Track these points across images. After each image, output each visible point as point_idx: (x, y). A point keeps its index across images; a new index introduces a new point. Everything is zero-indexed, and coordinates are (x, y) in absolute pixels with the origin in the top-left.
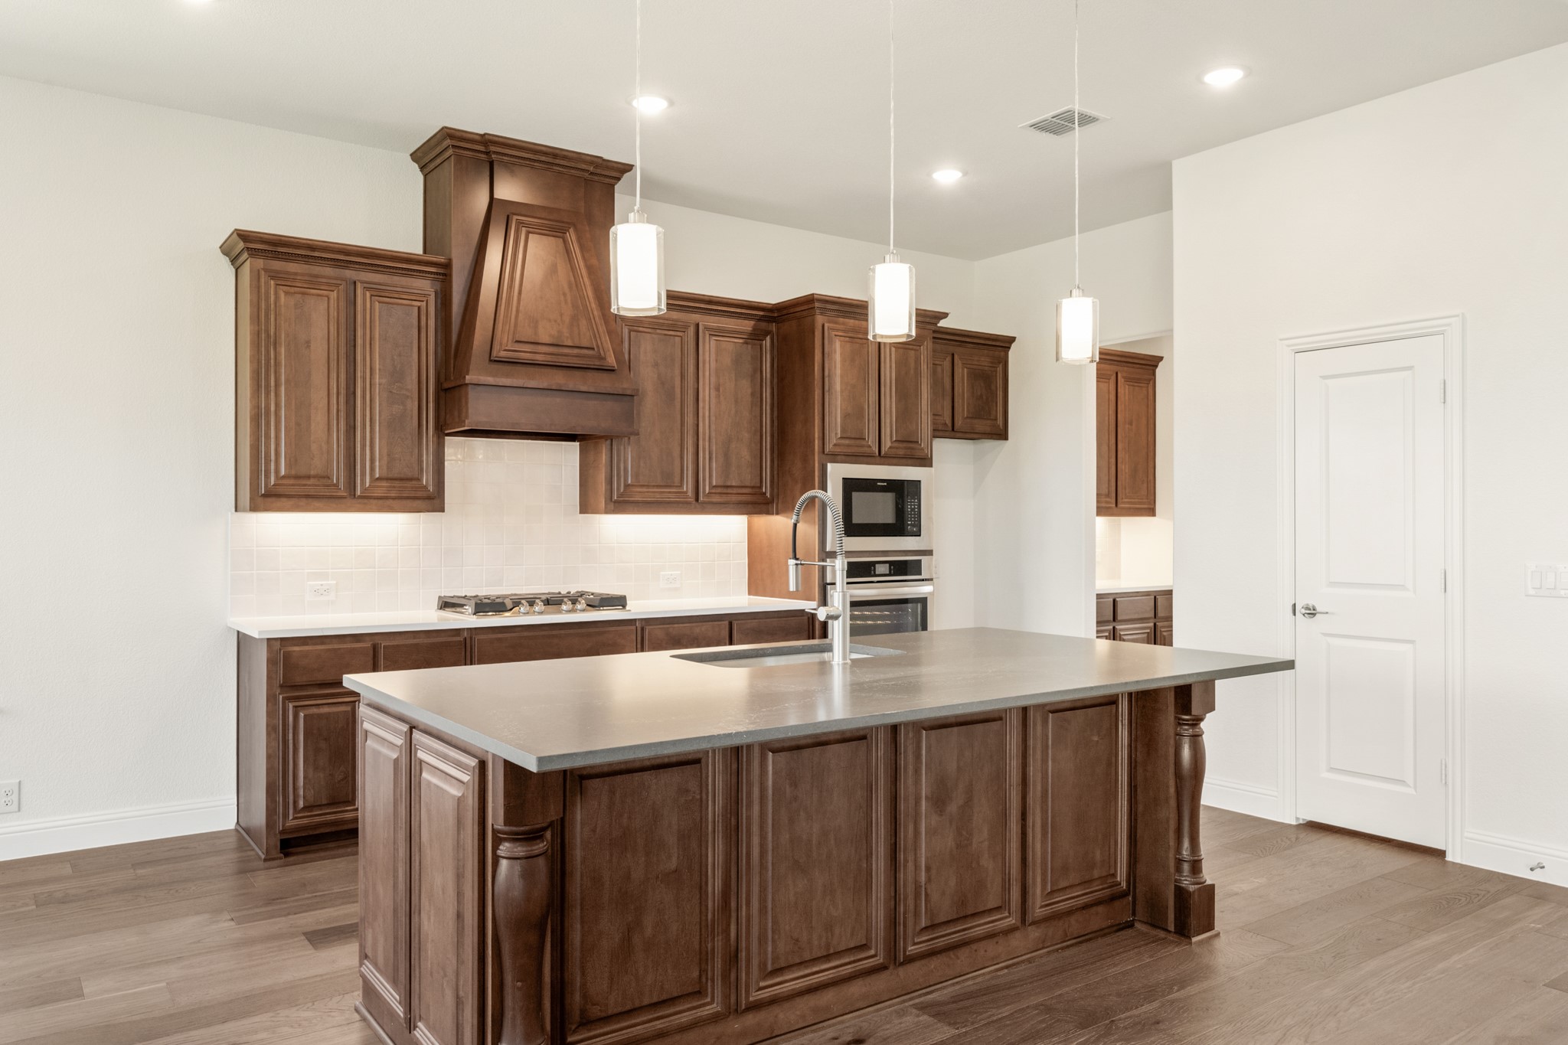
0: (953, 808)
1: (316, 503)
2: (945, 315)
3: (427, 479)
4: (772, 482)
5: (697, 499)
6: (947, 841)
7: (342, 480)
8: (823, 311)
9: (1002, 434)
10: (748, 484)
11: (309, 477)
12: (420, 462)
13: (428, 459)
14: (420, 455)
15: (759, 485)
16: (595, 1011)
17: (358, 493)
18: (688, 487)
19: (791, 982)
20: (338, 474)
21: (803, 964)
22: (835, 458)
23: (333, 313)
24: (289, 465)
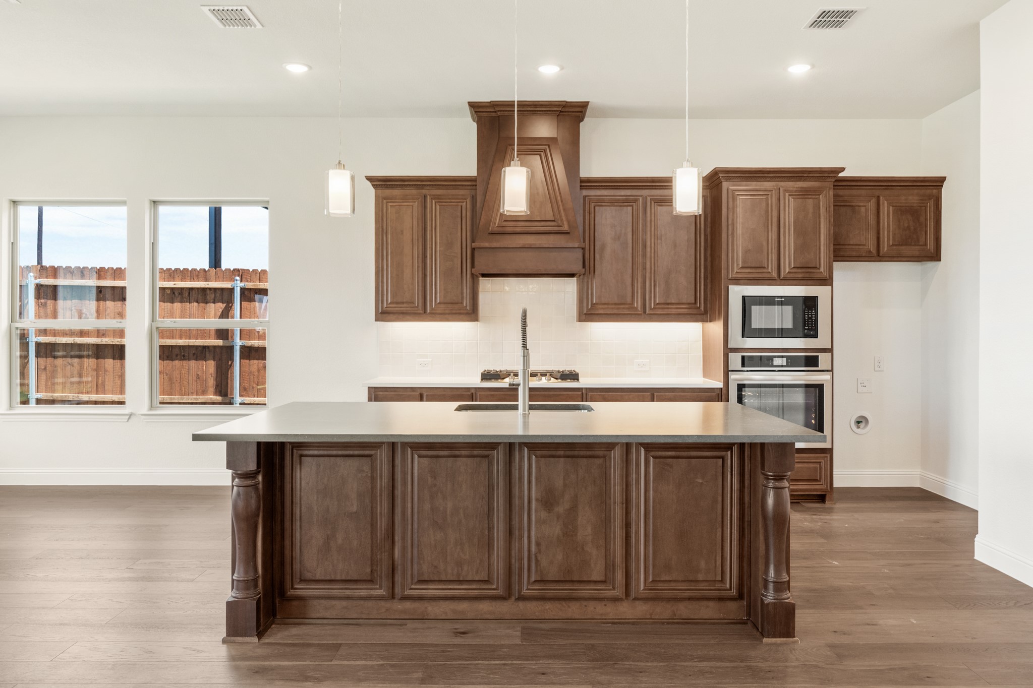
0: (560, 509)
1: (408, 317)
2: (843, 169)
3: (467, 302)
4: (705, 299)
5: (645, 312)
6: (555, 530)
7: (420, 304)
8: (728, 179)
9: (936, 256)
10: (684, 301)
11: (403, 303)
12: (462, 293)
13: (467, 292)
14: (462, 289)
15: (694, 302)
16: (309, 576)
17: (428, 311)
18: (638, 304)
19: (432, 590)
20: (418, 301)
21: (440, 581)
22: (737, 281)
23: (415, 214)
24: (393, 297)
